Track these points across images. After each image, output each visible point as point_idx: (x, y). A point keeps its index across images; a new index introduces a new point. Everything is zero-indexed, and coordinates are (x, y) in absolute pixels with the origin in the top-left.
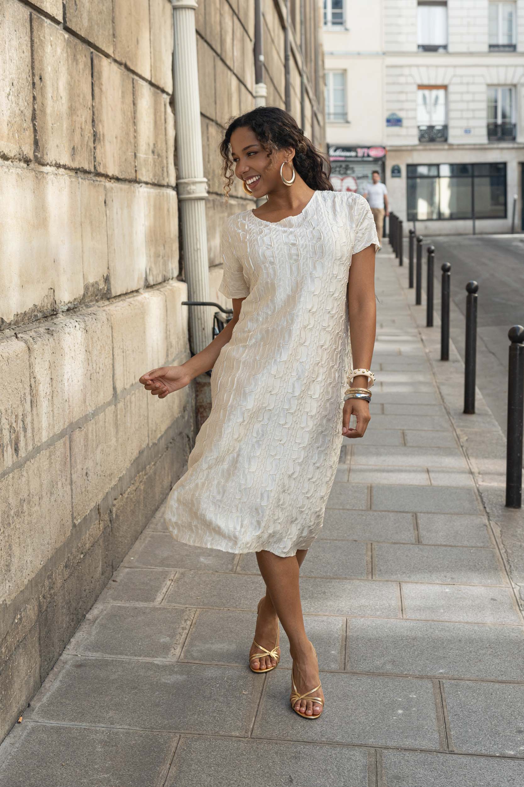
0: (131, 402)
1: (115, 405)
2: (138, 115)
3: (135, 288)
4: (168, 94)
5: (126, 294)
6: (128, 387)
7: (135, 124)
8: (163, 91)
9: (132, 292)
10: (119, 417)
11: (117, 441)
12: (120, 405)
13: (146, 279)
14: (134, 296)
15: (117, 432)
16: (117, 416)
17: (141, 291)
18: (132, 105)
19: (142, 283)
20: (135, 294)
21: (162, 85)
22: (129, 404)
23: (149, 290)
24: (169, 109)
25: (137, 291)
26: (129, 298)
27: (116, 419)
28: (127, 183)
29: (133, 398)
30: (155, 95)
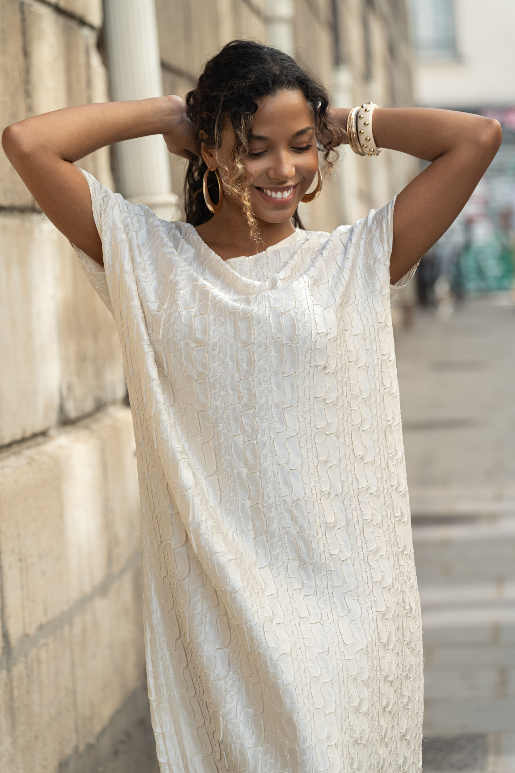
0: (39, 663)
1: (9, 670)
2: (35, 76)
3: (39, 428)
4: (92, 27)
5: (23, 440)
6: (31, 630)
7: (28, 94)
8: (82, 22)
9: (35, 436)
10: (16, 693)
11: (14, 743)
12: (19, 669)
13: (62, 409)
14: (38, 445)
15: (14, 725)
16: (11, 691)
17: (53, 433)
18: (21, 57)
19: (53, 417)
20: (40, 439)
21: (78, 9)
22: (35, 666)
23: (69, 428)
24: (95, 60)
25: (44, 434)
26: (29, 448)
27: (12, 699)
28: (16, 214)
29: (43, 655)
30: (67, 33)
